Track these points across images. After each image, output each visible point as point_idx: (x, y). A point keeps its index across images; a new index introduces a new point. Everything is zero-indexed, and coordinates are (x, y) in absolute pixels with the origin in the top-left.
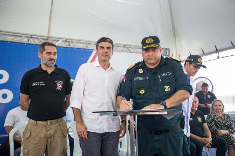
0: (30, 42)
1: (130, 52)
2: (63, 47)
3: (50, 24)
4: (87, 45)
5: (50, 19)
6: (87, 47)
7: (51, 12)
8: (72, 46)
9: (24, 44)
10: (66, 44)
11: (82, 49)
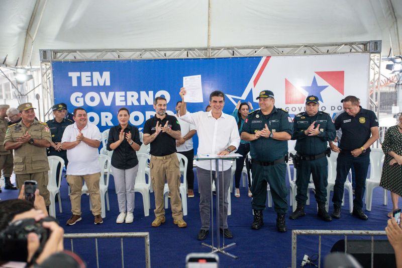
0: (190, 57)
1: (317, 53)
2: (224, 58)
3: (209, 30)
4: (256, 50)
5: (209, 25)
6: (256, 52)
7: (209, 17)
8: (237, 55)
9: (182, 59)
10: (229, 52)
11: (247, 57)
